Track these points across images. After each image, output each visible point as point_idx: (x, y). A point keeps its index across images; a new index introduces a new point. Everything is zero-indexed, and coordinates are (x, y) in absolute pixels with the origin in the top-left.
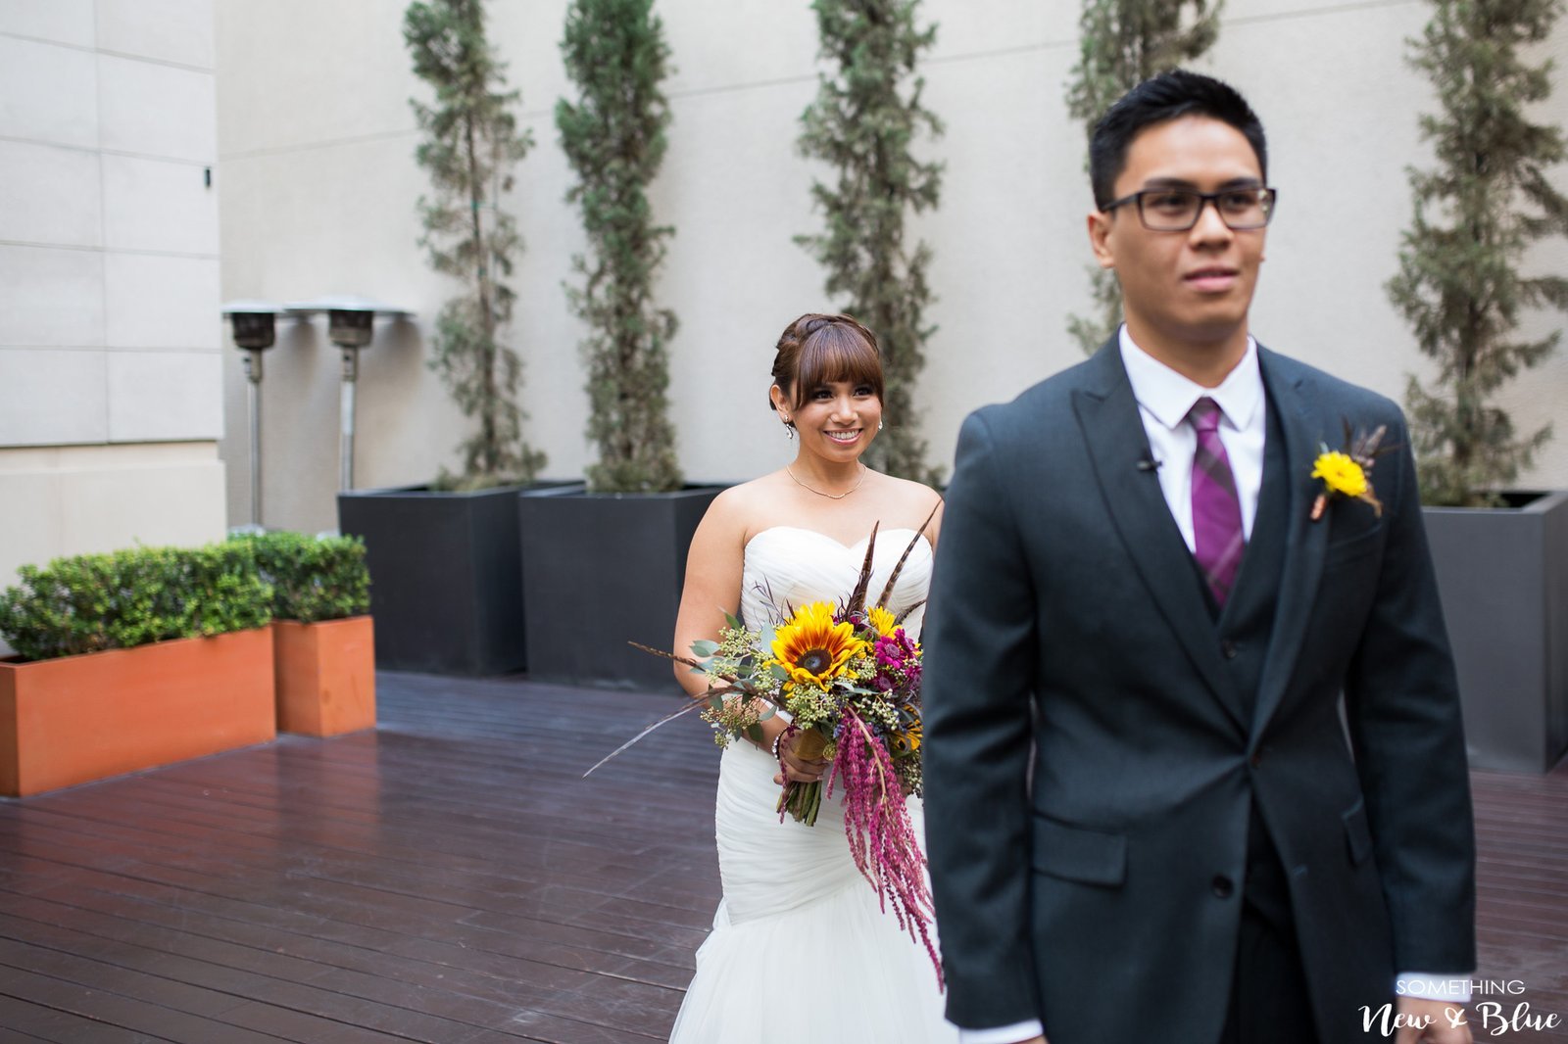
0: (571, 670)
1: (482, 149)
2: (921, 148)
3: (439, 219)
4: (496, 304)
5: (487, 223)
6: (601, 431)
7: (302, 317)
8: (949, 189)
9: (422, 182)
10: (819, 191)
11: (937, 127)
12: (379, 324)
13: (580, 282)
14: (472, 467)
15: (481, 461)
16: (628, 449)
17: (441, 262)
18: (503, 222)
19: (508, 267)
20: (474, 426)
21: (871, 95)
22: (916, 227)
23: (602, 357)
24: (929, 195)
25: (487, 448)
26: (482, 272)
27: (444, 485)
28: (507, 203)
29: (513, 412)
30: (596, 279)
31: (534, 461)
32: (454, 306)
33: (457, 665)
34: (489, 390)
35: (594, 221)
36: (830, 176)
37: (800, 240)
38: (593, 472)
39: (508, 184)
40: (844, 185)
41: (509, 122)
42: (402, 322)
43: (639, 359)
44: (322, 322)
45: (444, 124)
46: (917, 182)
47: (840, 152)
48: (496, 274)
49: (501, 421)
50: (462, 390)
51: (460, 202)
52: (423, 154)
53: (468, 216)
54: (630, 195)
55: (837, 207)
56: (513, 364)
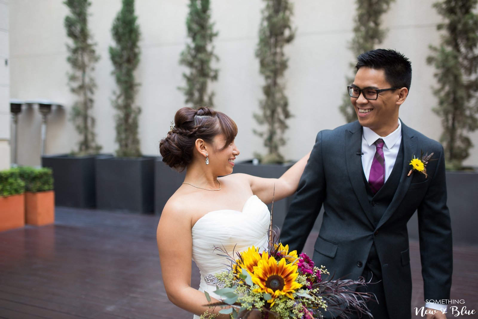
0: (110, 207)
1: (86, 59)
2: (213, 65)
3: (73, 78)
4: (88, 103)
5: (87, 80)
6: (119, 140)
7: (30, 106)
8: (221, 76)
9: (68, 68)
10: (185, 76)
11: (218, 59)
12: (54, 108)
13: (114, 98)
14: (81, 149)
15: (84, 147)
16: (126, 145)
17: (73, 91)
18: (92, 80)
19: (92, 92)
20: (81, 138)
21: (200, 49)
22: (211, 86)
23: (120, 119)
24: (215, 78)
25: (85, 144)
26: (85, 94)
27: (73, 154)
28: (93, 75)
29: (93, 135)
30: (119, 97)
31: (99, 148)
32: (76, 103)
33: (76, 205)
34: (86, 127)
35: (119, 81)
36: (188, 71)
37: (179, 89)
38: (117, 152)
39: (93, 69)
40: (192, 74)
41: (93, 52)
42: (60, 108)
43: (130, 121)
44: (36, 107)
45: (75, 51)
46: (212, 74)
47: (191, 65)
48: (89, 95)
49: (90, 137)
50: (78, 128)
51: (79, 74)
52: (69, 60)
53: (81, 78)
54: (129, 74)
55: (189, 79)
56: (93, 121)
